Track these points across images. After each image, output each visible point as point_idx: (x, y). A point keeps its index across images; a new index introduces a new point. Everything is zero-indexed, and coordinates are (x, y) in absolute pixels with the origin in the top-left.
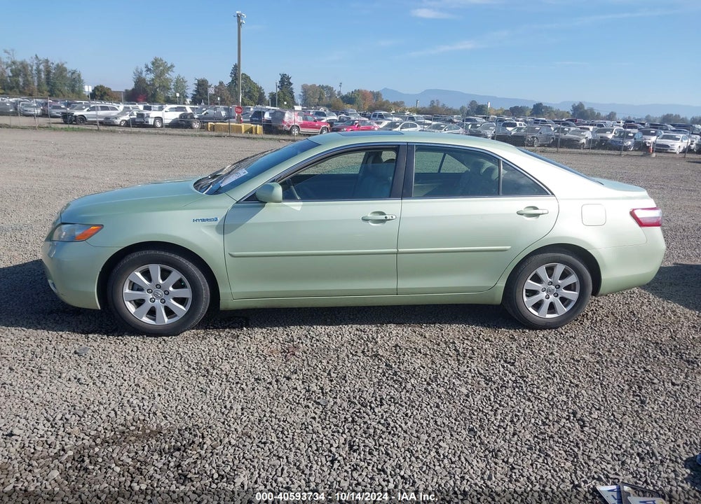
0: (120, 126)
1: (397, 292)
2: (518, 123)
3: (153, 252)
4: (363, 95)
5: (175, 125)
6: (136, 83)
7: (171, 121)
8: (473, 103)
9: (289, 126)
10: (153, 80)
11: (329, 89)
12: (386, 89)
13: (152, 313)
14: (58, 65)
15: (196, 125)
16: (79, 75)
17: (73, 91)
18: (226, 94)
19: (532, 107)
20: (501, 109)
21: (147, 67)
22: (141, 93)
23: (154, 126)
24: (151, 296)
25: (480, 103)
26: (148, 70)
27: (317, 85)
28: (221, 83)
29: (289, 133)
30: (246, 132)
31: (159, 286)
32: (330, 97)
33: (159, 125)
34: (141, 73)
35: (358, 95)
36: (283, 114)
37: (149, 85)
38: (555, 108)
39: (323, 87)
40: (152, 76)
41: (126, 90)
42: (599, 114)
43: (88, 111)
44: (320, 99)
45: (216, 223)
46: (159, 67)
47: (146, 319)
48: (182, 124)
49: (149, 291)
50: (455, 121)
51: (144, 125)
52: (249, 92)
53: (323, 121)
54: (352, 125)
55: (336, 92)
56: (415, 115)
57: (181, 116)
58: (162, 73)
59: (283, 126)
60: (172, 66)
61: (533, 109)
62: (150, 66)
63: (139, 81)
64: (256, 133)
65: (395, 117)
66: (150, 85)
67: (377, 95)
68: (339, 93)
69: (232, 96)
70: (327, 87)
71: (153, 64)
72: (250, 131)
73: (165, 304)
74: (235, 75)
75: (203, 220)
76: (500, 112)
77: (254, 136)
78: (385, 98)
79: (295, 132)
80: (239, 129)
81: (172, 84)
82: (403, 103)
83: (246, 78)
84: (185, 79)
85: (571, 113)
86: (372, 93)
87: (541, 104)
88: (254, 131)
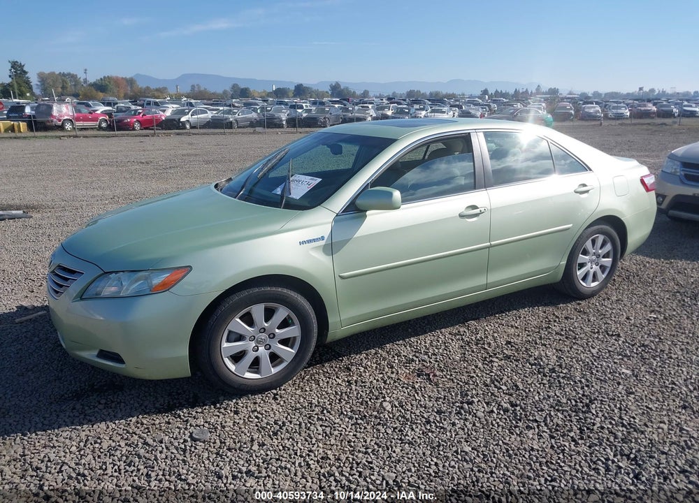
1: (486, 286)
2: (304, 105)
3: (256, 290)
4: (115, 82)
8: (235, 86)
9: (60, 120)
11: (73, 77)
12: (138, 75)
13: (255, 365)
19: (293, 89)
20: (265, 91)
24: (253, 344)
25: (242, 86)
27: (57, 73)
29: (62, 128)
30: (6, 131)
31: (264, 330)
32: (75, 85)
35: (109, 82)
36: (51, 108)
38: (315, 88)
39: (64, 75)
42: (354, 92)
44: (63, 88)
45: (322, 243)
47: (249, 375)
49: (253, 338)
50: (236, 105)
53: (98, 112)
54: (135, 114)
55: (82, 80)
56: (193, 101)
59: (52, 121)
61: (295, 91)
64: (19, 131)
65: (172, 103)
67: (131, 82)
68: (85, 81)
70: (69, 74)
72: (11, 129)
73: (271, 350)
75: (309, 241)
76: (264, 94)
78: (141, 84)
79: (68, 126)
82: (166, 88)
85: (330, 92)
86: (125, 79)
87: (301, 84)
88: (16, 129)
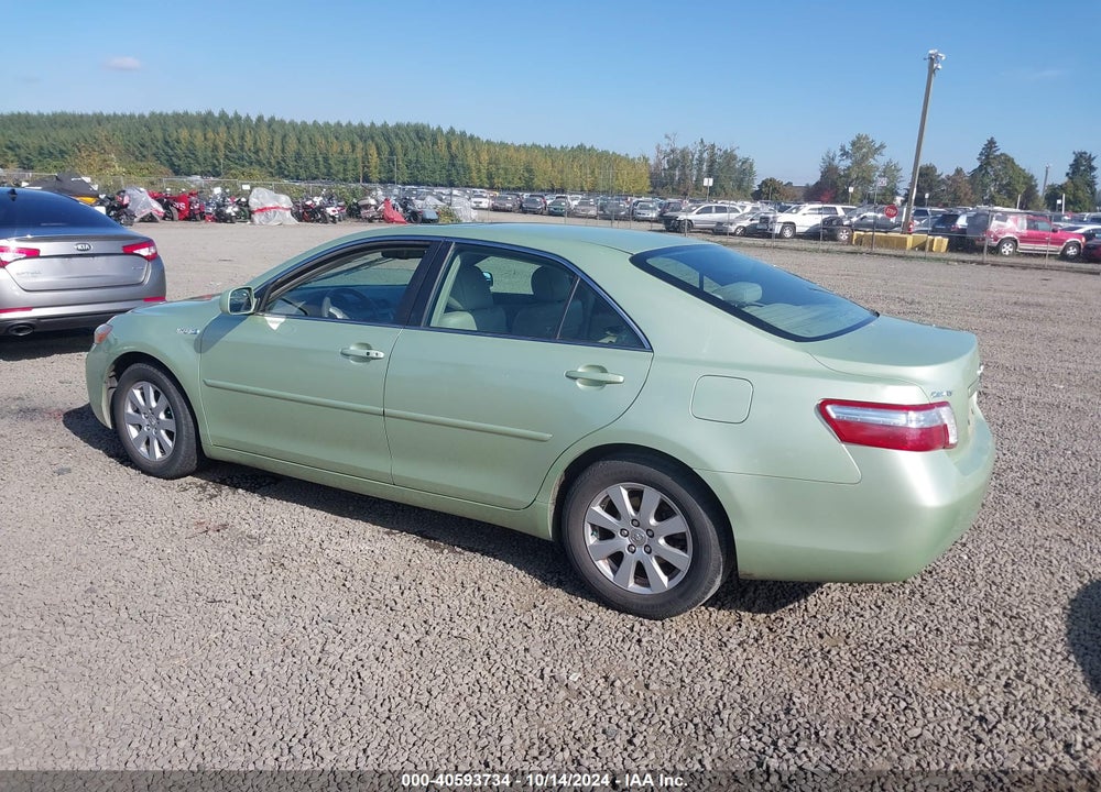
0: (733, 234)
5: (813, 235)
6: (824, 175)
7: (806, 229)
9: (996, 239)
10: (849, 168)
14: (725, 152)
15: (843, 236)
16: (751, 165)
17: (739, 188)
18: (967, 188)
21: (843, 149)
22: (827, 189)
23: (780, 236)
26: (845, 154)
28: (959, 171)
30: (913, 249)
33: (788, 233)
34: (833, 159)
37: (841, 177)
40: (848, 162)
41: (807, 186)
43: (698, 213)
46: (861, 149)
48: (824, 233)
51: (767, 235)
52: (1008, 184)
57: (824, 221)
58: (865, 157)
59: (984, 239)
60: (882, 146)
62: (848, 148)
63: (829, 172)
64: (931, 250)
66: (845, 176)
69: (974, 192)
71: (853, 144)
72: (922, 247)
74: (987, 157)
77: (928, 254)
79: (1007, 249)
80: (902, 243)
81: (877, 173)
83: (1007, 161)
84: (899, 167)
88: (928, 246)
